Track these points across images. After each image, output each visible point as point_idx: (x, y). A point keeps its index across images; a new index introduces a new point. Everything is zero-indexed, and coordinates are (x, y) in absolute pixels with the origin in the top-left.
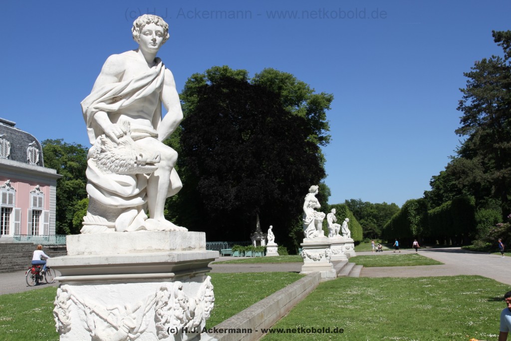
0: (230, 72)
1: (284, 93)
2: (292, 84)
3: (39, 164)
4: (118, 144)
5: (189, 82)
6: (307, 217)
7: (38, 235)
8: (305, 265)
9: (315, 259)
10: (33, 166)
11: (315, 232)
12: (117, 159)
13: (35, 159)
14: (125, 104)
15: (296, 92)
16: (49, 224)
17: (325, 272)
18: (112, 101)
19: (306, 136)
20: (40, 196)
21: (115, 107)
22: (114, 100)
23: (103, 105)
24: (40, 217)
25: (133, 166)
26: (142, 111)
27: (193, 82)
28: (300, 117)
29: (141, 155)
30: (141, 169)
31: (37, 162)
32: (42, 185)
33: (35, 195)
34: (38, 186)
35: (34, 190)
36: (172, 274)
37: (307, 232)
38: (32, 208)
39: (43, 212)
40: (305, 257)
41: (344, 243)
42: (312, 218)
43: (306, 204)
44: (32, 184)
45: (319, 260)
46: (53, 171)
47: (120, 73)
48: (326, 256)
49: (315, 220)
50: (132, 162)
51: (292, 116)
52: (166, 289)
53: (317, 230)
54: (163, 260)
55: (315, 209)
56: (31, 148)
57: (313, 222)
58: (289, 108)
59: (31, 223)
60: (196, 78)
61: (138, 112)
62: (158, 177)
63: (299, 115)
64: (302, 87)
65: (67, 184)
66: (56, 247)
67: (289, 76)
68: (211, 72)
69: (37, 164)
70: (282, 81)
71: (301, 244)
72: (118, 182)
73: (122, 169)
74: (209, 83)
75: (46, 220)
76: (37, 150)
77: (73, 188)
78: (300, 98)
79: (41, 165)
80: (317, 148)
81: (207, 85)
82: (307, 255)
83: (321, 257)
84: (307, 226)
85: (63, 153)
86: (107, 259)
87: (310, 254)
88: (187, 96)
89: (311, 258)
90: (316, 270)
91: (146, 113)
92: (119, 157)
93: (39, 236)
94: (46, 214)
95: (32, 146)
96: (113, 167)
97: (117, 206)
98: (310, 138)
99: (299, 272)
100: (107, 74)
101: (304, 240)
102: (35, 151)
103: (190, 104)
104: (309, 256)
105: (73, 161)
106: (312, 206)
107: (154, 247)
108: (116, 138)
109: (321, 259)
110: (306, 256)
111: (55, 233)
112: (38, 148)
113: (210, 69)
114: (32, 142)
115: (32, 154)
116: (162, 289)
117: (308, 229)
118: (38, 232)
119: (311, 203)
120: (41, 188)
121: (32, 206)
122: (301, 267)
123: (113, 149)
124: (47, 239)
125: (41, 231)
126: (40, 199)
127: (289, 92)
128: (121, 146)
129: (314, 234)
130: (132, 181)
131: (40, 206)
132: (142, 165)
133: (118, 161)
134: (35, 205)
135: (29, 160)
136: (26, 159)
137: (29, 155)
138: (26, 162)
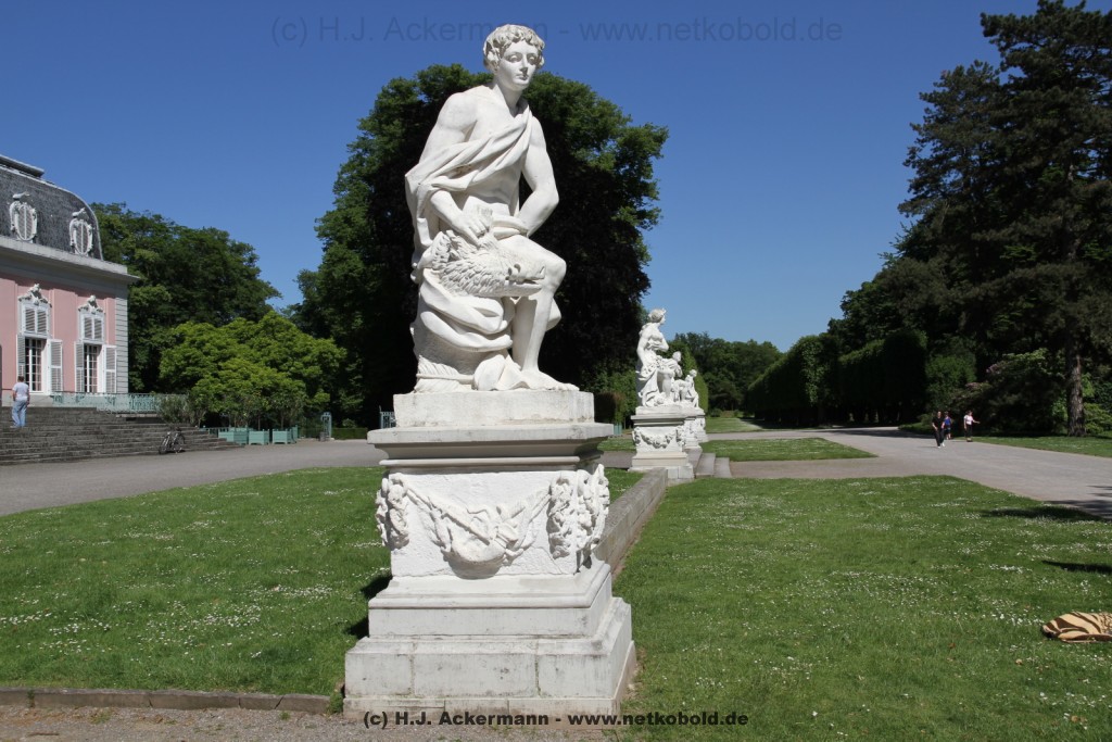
0: (465, 78)
1: (573, 122)
2: (589, 105)
3: (94, 253)
4: (478, 247)
5: (385, 94)
6: (643, 368)
7: (95, 391)
8: (638, 456)
9: (657, 445)
10: (81, 258)
11: (659, 396)
12: (477, 273)
13: (86, 244)
14: (476, 179)
15: (596, 122)
16: (115, 371)
17: (674, 468)
18: (455, 173)
19: (614, 209)
21: (463, 182)
22: (459, 172)
23: (444, 180)
24: (98, 358)
25: (502, 283)
26: (499, 190)
27: (393, 95)
28: (604, 172)
29: (517, 267)
30: (516, 288)
31: (88, 250)
32: (101, 296)
33: (88, 315)
34: (92, 298)
35: (85, 305)
36: (576, 459)
37: (643, 394)
38: (82, 339)
39: (104, 348)
40: (638, 442)
41: (695, 417)
42: (653, 370)
43: (642, 342)
44: (82, 293)
45: (665, 447)
46: (121, 269)
47: (468, 127)
48: (678, 440)
49: (659, 373)
50: (502, 278)
51: (587, 168)
52: (567, 481)
53: (661, 391)
54: (564, 436)
55: (659, 352)
56: (77, 223)
57: (655, 377)
58: (581, 154)
59: (82, 369)
60: (397, 88)
61: (494, 191)
62: (535, 302)
63: (603, 166)
64: (607, 111)
65: (137, 295)
66: (133, 416)
67: (582, 90)
68: (427, 76)
69: (89, 253)
70: (569, 98)
71: (632, 418)
72: (481, 310)
73: (484, 288)
74: (422, 97)
75: (110, 365)
76: (89, 227)
77: (148, 301)
78: (603, 134)
79: (97, 257)
80: (635, 235)
81: (421, 102)
82: (643, 437)
83: (668, 442)
84: (644, 384)
85: (126, 232)
86: (470, 433)
87: (647, 435)
88: (380, 123)
89: (649, 443)
90: (658, 465)
91: (505, 194)
92: (481, 268)
93: (96, 395)
94: (110, 353)
95: (79, 217)
96: (471, 285)
97: (477, 349)
98: (622, 214)
99: (626, 469)
100: (449, 128)
101: (638, 410)
102: (84, 227)
103: (386, 139)
104: (646, 440)
105: (146, 248)
106: (653, 348)
107: (544, 415)
108: (474, 237)
109: (669, 446)
110: (640, 439)
111: (126, 390)
112: (90, 221)
113: (426, 70)
114: (78, 210)
115: (78, 234)
116: (560, 482)
117: (646, 390)
118: (95, 388)
119: (651, 341)
120: (98, 301)
121: (83, 337)
122: (631, 460)
123: (470, 255)
124: (113, 401)
125: (101, 386)
126: (98, 322)
127: (582, 121)
128: (482, 251)
129: (656, 399)
130: (496, 307)
131: (98, 336)
132: (519, 283)
133: (479, 275)
134: (88, 334)
135: (73, 246)
136: (68, 243)
137: (74, 236)
138: (69, 250)
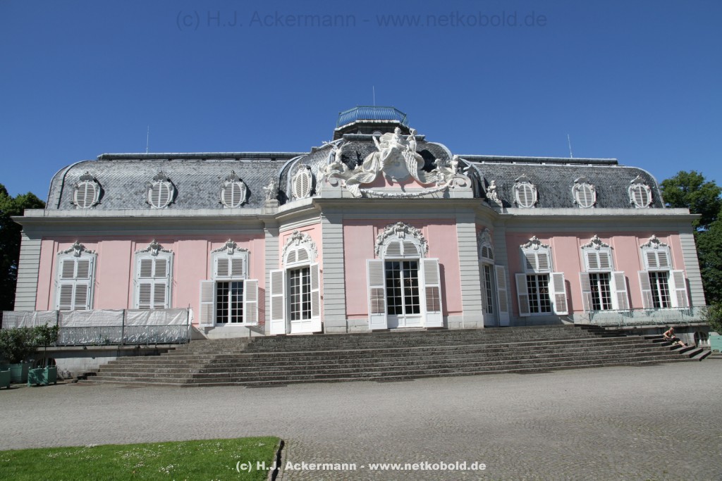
3: (655, 204)
7: (670, 306)
10: (643, 210)
13: (645, 199)
20: (661, 250)
24: (669, 280)
31: (648, 203)
32: (663, 234)
33: (651, 250)
34: (653, 237)
35: (647, 243)
38: (646, 268)
39: (672, 273)
44: (642, 235)
46: (683, 212)
56: (635, 187)
59: (652, 290)
69: (651, 205)
75: (679, 285)
76: (646, 187)
79: (659, 206)
94: (678, 276)
95: (636, 183)
102: (642, 189)
112: (649, 183)
115: (637, 194)
118: (669, 303)
121: (647, 266)
125: (675, 301)
126: (662, 255)
131: (664, 265)
134: (652, 263)
135: (633, 204)
136: (628, 202)
137: (633, 197)
138: (629, 207)
